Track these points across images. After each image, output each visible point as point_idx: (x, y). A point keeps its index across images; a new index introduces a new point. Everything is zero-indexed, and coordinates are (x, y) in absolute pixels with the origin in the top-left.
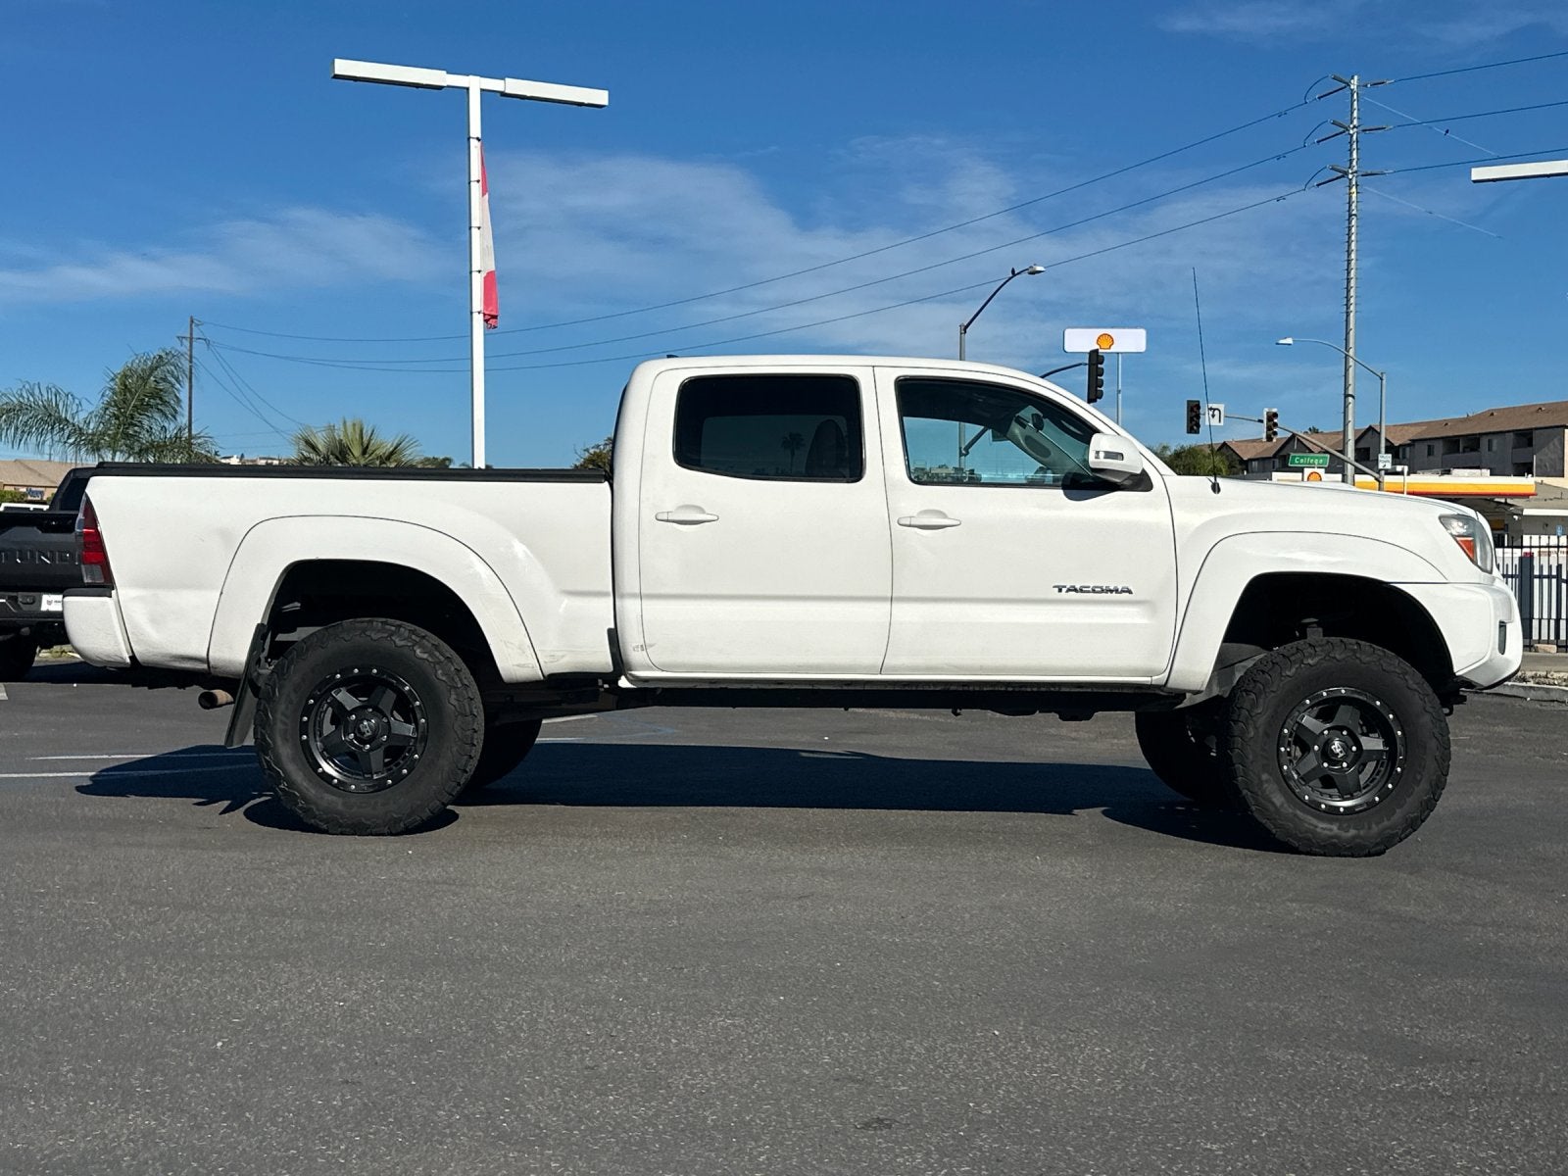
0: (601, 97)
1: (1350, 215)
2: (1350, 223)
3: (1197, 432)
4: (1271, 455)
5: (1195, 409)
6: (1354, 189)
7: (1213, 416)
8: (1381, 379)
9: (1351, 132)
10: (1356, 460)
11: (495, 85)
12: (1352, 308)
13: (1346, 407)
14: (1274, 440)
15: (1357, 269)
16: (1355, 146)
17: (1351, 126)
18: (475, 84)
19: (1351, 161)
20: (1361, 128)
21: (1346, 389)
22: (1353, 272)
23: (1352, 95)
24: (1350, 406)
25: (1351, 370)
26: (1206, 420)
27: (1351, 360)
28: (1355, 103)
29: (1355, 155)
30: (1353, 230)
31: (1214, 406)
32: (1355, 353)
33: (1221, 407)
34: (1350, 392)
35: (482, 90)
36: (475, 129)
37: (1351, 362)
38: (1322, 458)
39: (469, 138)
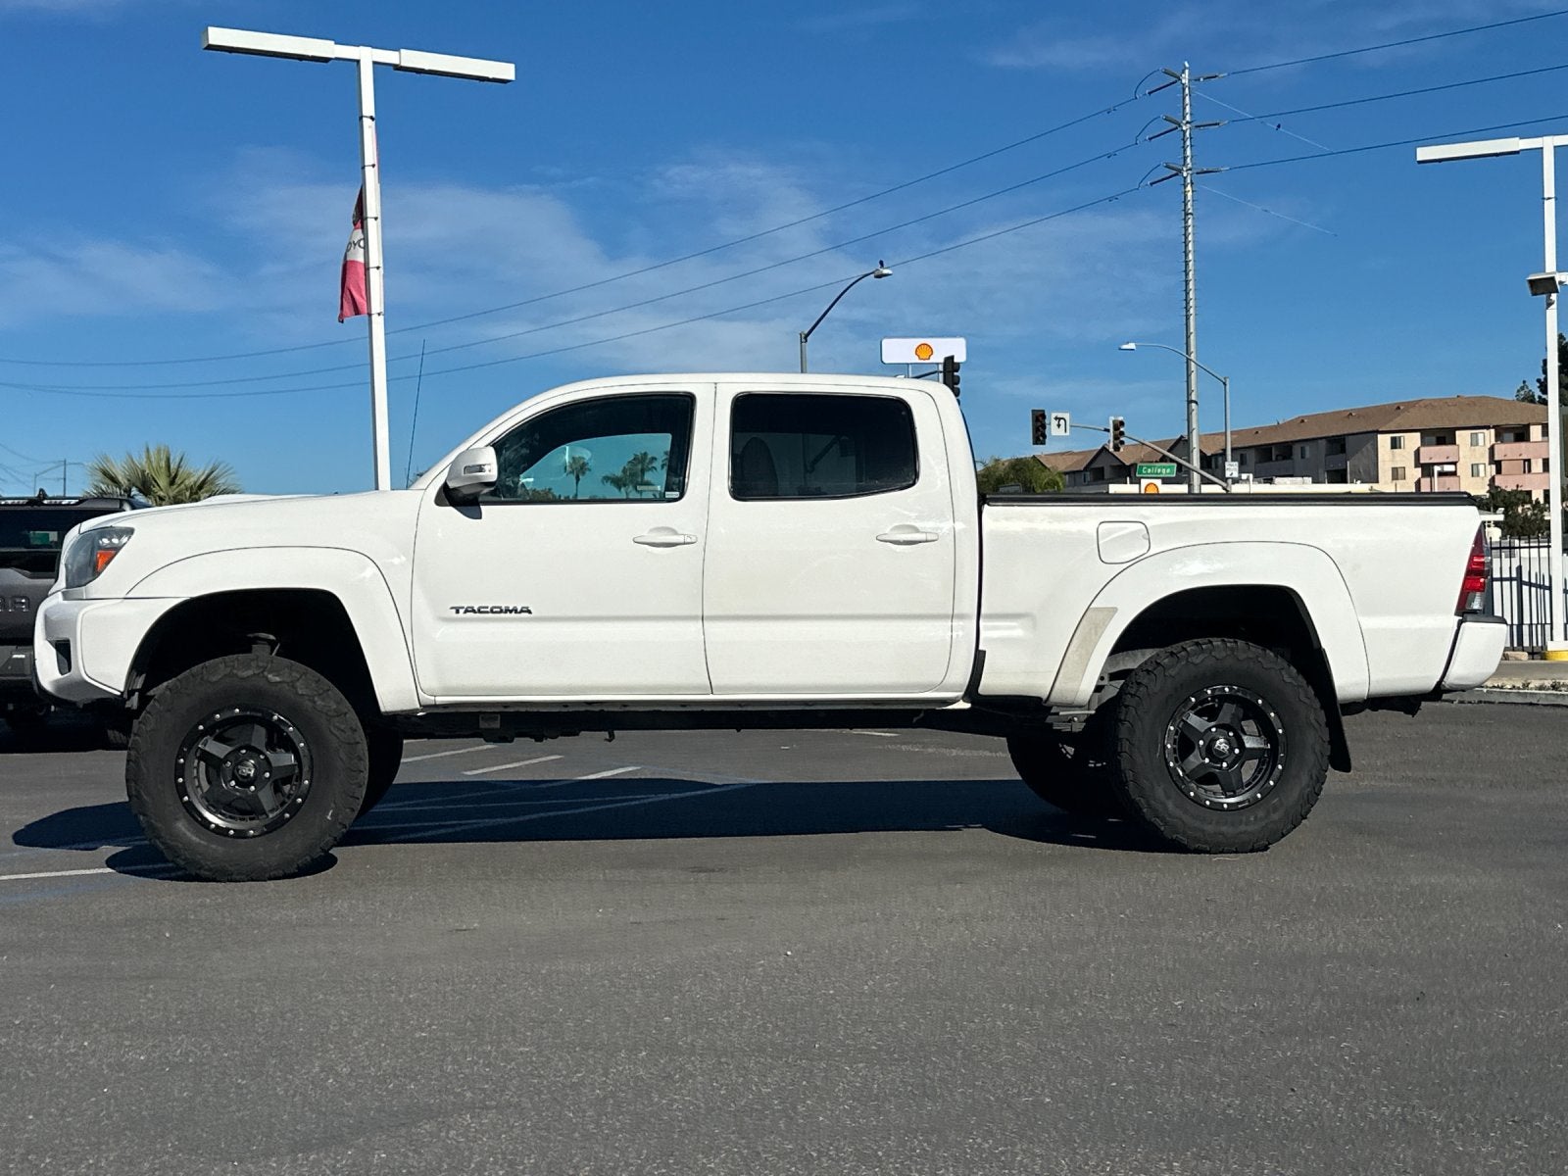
0: (506, 71)
1: (1186, 214)
2: (1186, 222)
3: (1043, 443)
4: (1082, 469)
5: (1040, 418)
6: (1189, 188)
7: (1059, 426)
8: (1225, 384)
9: (1184, 128)
10: (1202, 468)
11: (390, 57)
12: (1192, 311)
13: (1189, 414)
14: (1122, 450)
15: (1195, 271)
16: (1188, 143)
17: (1184, 122)
18: (367, 56)
19: (1185, 158)
20: (1194, 124)
21: (1189, 394)
22: (1191, 274)
23: (1184, 90)
24: (1194, 413)
25: (1193, 376)
26: (1054, 430)
27: (1193, 364)
28: (1187, 98)
29: (1188, 152)
30: (1190, 230)
31: (1060, 415)
32: (1197, 358)
33: (1067, 416)
34: (1193, 397)
35: (375, 63)
36: (368, 107)
37: (1193, 367)
38: (1169, 467)
39: (361, 118)
